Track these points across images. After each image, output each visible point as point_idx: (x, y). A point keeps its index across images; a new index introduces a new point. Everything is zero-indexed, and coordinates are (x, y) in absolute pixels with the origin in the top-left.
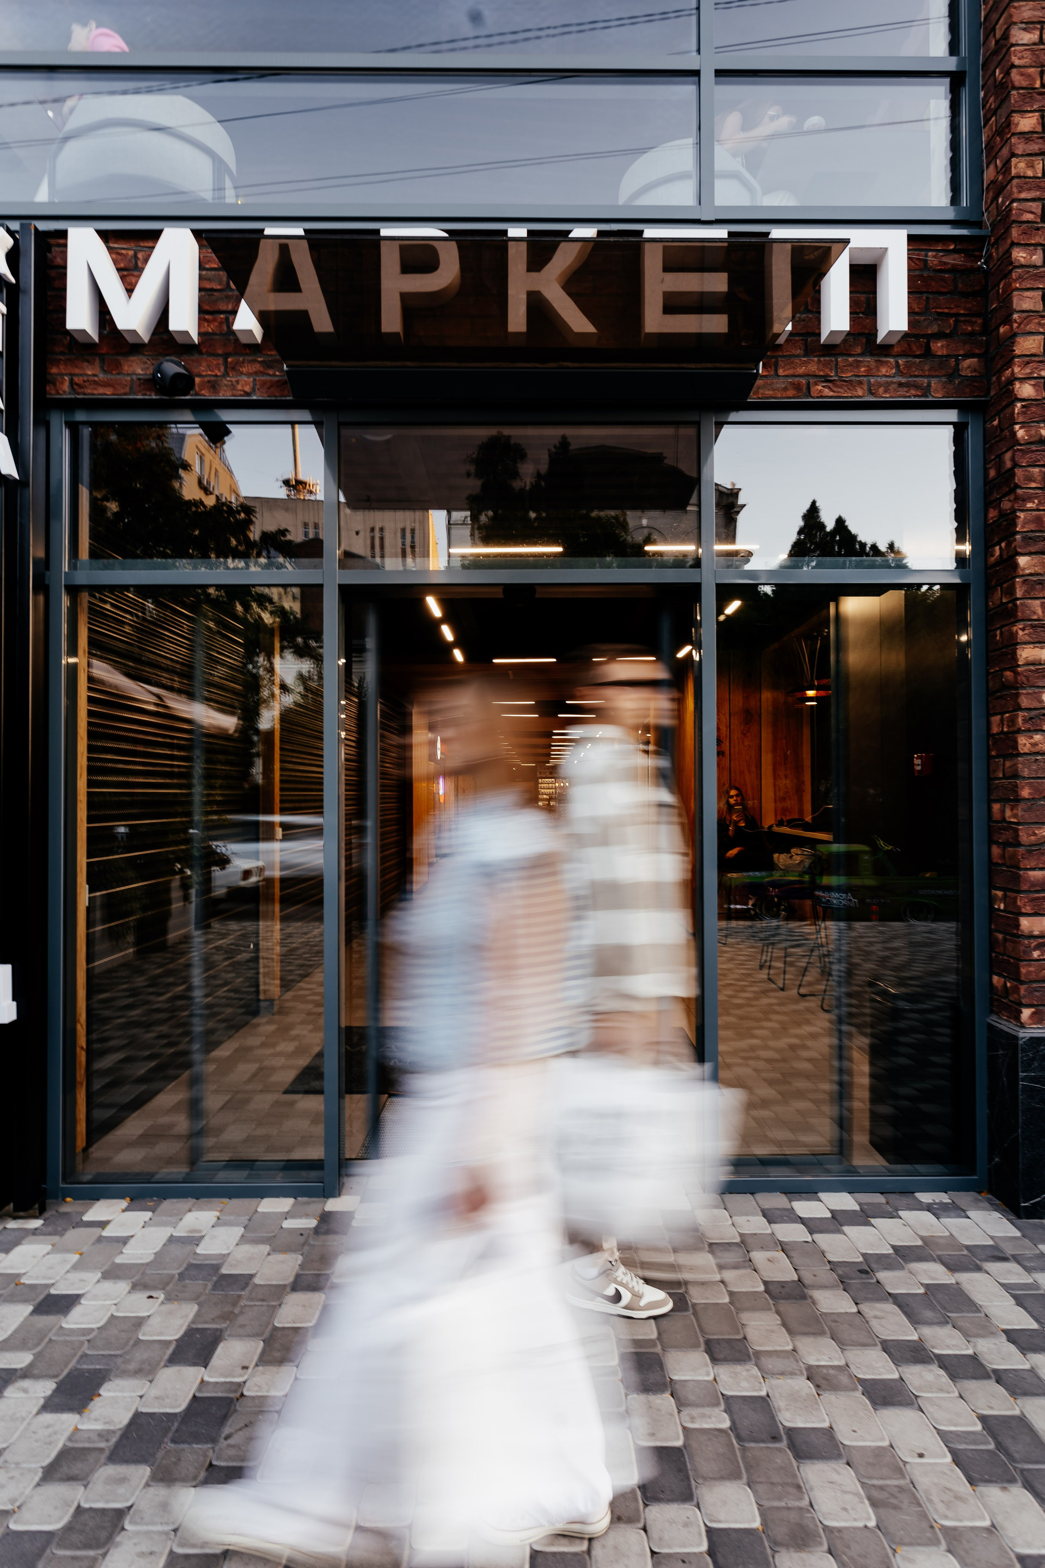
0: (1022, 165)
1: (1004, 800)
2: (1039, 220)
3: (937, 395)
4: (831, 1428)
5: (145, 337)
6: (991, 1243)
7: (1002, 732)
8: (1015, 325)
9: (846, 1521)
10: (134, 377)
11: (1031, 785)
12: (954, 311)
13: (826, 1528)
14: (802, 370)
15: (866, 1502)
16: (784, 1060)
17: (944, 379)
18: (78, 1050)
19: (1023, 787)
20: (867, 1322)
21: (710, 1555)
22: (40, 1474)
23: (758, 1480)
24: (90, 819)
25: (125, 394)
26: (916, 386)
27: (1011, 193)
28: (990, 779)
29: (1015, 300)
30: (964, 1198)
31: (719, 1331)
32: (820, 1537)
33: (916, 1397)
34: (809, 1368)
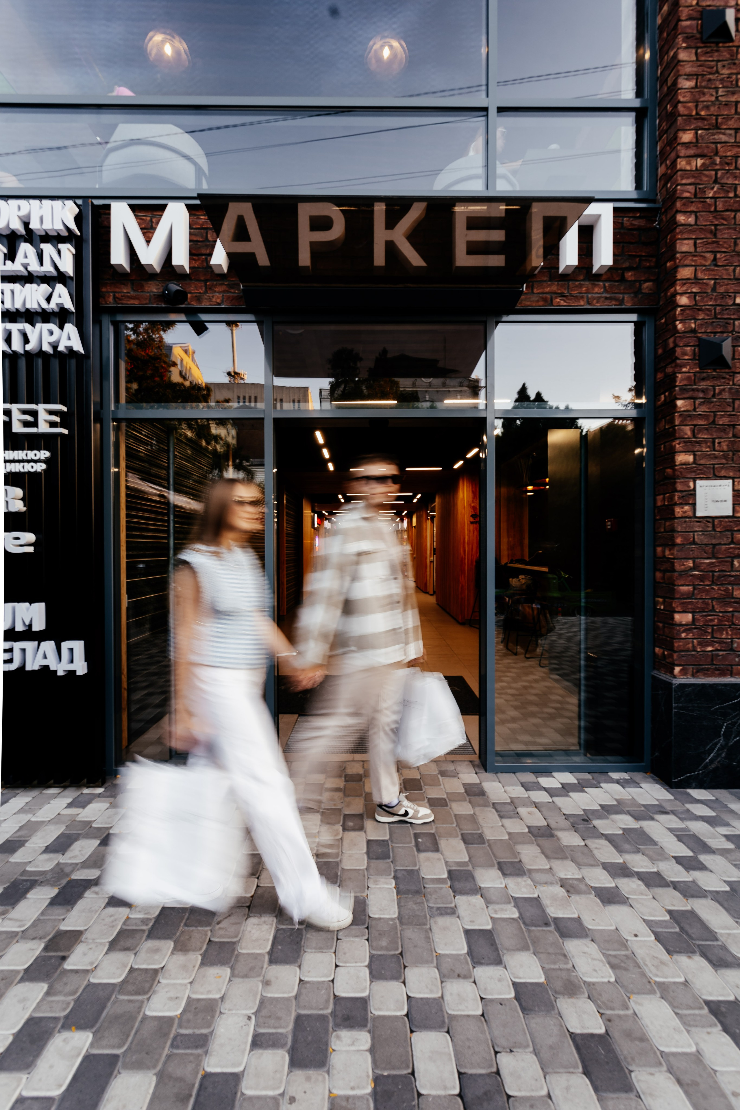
0: (684, 163)
1: (665, 545)
2: (693, 197)
3: (628, 305)
4: (579, 917)
5: (158, 269)
6: (657, 803)
7: (664, 505)
8: (678, 261)
9: (597, 978)
10: (152, 294)
11: (682, 536)
12: (639, 254)
13: (585, 982)
14: (548, 290)
15: (607, 965)
16: (521, 695)
17: (632, 295)
18: (123, 690)
19: (677, 537)
20: (592, 851)
21: (516, 1000)
22: (107, 947)
23: (540, 951)
24: (128, 557)
25: (146, 304)
26: (616, 299)
27: (677, 180)
28: (655, 533)
29: (678, 246)
30: (638, 776)
31: (505, 857)
32: (582, 988)
33: (628, 898)
34: (561, 879)
